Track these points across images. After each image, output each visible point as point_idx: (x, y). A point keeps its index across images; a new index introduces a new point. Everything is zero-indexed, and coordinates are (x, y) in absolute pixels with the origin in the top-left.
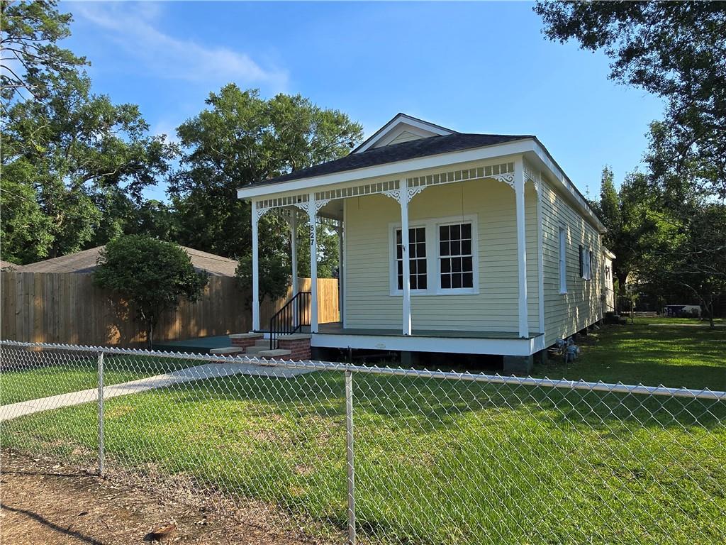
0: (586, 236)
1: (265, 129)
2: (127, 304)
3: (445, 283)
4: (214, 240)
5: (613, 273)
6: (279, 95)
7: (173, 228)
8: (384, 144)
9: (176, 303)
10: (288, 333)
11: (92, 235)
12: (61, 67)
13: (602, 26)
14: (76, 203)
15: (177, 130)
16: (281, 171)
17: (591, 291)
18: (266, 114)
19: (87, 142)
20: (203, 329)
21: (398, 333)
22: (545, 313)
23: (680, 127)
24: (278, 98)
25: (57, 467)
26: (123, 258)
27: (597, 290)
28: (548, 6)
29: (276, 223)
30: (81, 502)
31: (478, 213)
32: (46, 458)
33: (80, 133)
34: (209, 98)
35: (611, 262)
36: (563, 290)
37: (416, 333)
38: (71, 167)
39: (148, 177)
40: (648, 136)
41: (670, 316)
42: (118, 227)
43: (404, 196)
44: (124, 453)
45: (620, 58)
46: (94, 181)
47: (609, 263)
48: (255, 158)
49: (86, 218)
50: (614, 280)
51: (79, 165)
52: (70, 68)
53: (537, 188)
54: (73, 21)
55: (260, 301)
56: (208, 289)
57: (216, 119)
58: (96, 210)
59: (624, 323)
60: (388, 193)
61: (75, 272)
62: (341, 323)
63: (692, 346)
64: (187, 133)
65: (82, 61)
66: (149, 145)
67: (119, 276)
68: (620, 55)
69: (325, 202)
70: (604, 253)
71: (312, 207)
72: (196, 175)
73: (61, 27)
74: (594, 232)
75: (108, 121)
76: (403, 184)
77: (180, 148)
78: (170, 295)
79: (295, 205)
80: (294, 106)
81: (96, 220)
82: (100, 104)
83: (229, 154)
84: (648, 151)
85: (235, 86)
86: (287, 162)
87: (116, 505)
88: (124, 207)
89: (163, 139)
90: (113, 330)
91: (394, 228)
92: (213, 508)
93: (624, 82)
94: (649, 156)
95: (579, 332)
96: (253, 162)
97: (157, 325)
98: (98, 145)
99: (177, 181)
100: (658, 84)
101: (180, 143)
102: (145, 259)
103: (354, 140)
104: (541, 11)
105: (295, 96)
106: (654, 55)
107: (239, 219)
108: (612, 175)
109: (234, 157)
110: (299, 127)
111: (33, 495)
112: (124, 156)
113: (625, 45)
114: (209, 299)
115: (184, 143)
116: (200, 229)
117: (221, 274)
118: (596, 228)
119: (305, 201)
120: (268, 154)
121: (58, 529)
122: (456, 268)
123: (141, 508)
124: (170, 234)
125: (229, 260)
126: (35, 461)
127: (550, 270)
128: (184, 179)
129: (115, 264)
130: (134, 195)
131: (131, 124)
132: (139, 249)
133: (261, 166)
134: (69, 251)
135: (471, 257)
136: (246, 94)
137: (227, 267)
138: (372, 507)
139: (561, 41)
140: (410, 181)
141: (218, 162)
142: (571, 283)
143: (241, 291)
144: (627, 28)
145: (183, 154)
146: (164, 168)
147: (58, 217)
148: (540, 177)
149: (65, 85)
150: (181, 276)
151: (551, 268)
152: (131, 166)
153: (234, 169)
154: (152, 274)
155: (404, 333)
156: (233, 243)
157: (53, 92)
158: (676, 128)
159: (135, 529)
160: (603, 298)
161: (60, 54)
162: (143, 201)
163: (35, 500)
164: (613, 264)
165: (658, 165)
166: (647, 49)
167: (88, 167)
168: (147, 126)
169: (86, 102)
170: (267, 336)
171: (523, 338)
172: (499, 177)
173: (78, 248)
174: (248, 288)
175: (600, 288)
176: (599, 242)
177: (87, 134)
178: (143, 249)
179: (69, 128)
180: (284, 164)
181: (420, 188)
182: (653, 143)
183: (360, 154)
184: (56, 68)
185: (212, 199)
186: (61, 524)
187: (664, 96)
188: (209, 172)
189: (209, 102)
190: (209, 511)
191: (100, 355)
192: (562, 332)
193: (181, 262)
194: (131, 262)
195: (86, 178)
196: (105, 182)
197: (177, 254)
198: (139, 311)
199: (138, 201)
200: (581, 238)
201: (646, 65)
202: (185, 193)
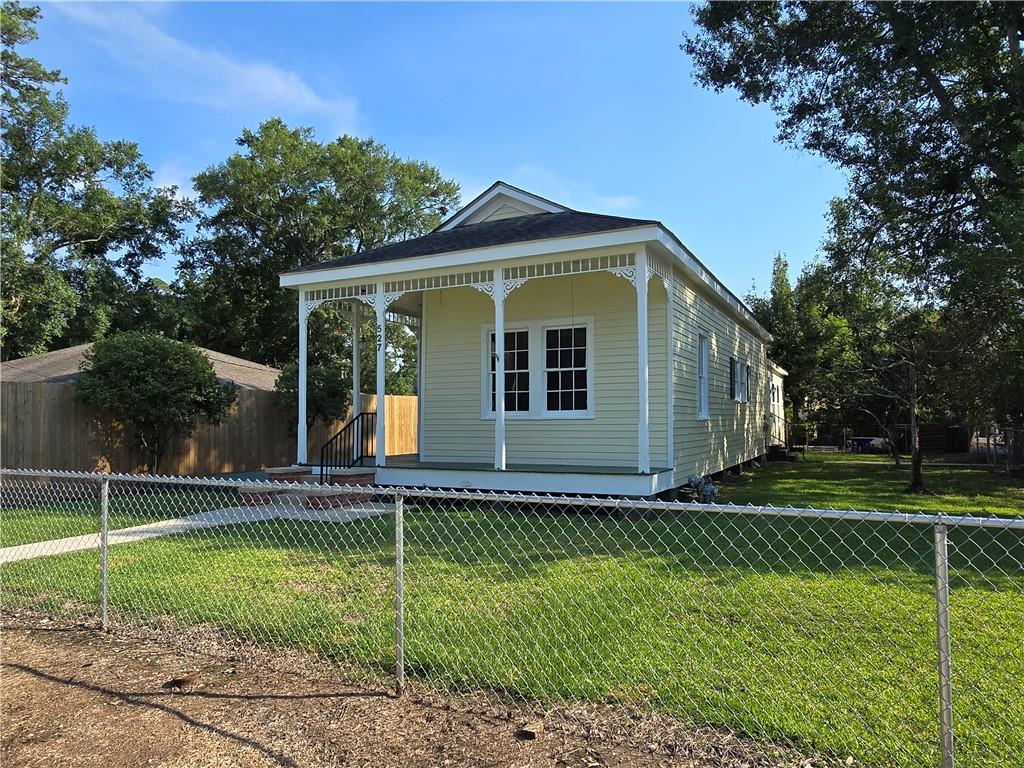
0: (742, 346)
1: (322, 185)
2: (121, 427)
3: (552, 404)
4: (245, 338)
5: (784, 395)
6: (342, 137)
7: (185, 320)
8: (477, 220)
9: (191, 426)
10: (344, 466)
11: (63, 329)
12: (22, 83)
13: (767, 73)
14: (41, 280)
15: (194, 180)
16: (344, 245)
17: (747, 417)
18: (323, 163)
19: (59, 193)
20: (229, 462)
21: (488, 468)
22: (674, 443)
23: (866, 207)
24: (342, 142)
25: (45, 621)
26: (117, 363)
27: (757, 417)
28: (700, 44)
29: (335, 316)
30: (82, 655)
31: (594, 315)
32: (29, 613)
33: (48, 180)
34: (243, 137)
35: (781, 380)
36: (704, 415)
37: (512, 468)
38: (33, 229)
39: (151, 246)
40: (828, 217)
41: (855, 451)
42: (102, 317)
43: (498, 290)
44: (130, 605)
45: (790, 115)
46: (69, 250)
47: (778, 382)
48: (307, 225)
49: (55, 304)
50: (786, 404)
51: (47, 226)
52: (35, 85)
53: (666, 285)
54: (41, 17)
55: (309, 425)
56: (236, 408)
57: (251, 167)
58: (70, 292)
59: (793, 459)
60: (479, 286)
61: (47, 381)
62: (418, 455)
63: (863, 487)
64: (209, 186)
65: (54, 77)
66: (152, 201)
67: (111, 388)
68: (789, 111)
69: (396, 295)
70: (770, 368)
71: (380, 302)
72: (221, 246)
73: (23, 26)
74: (754, 340)
75: (91, 165)
76: (498, 275)
77: (198, 207)
78: (183, 414)
79: (357, 297)
80: (363, 153)
81: (69, 306)
82: (83, 140)
83: (269, 217)
84: (827, 237)
85: (280, 122)
86: (353, 231)
87: (126, 656)
88: (113, 288)
89: (173, 193)
90: (100, 463)
91: (488, 332)
92: (244, 657)
93: (796, 147)
94: (829, 243)
95: (728, 470)
96: (304, 229)
97: (163, 457)
98: (77, 198)
99: (192, 253)
100: (838, 151)
101: (198, 199)
102: (149, 365)
103: (448, 204)
104: (691, 50)
105: (366, 139)
106: (834, 113)
107: (281, 309)
108: (786, 265)
109: (276, 221)
110: (369, 184)
111: (20, 649)
112: (114, 215)
113: (796, 100)
114: (238, 422)
115: (203, 199)
116: (224, 322)
117: (253, 387)
118: (757, 336)
119: (370, 293)
120: (326, 220)
121: (59, 680)
122: (567, 384)
123: (157, 659)
124: (181, 329)
125: (267, 368)
126: (15, 617)
127: (685, 389)
128: (203, 250)
129: (104, 370)
130: (129, 272)
131: (126, 170)
132: (141, 351)
133: (315, 237)
134: (29, 350)
135: (585, 371)
136: (295, 135)
137: (263, 378)
138: (426, 650)
139: (716, 90)
140: (507, 271)
141: (253, 229)
142: (716, 406)
143: (282, 411)
144: (799, 78)
145: (202, 215)
146: (173, 235)
147: (14, 300)
148: (672, 271)
149: (28, 110)
150: (199, 389)
151: (686, 386)
152: (124, 229)
153: (276, 239)
154: (158, 385)
155: (496, 467)
156: (272, 345)
157: (9, 120)
158: (861, 208)
159: (151, 678)
160: (766, 428)
161: (20, 65)
162: (143, 280)
163: (23, 655)
164: (785, 382)
165: (839, 255)
166: (823, 105)
167: (61, 229)
168: (150, 173)
169: (60, 135)
170: (316, 470)
171: (643, 474)
172: (617, 271)
173: (42, 346)
174: (292, 406)
175: (763, 413)
176: (763, 354)
177: (59, 182)
178: (146, 351)
179: (33, 172)
180: (349, 234)
181: (519, 282)
182: (832, 226)
183: (445, 233)
184: (15, 85)
185: (244, 281)
186: (60, 675)
187: (845, 168)
188: (239, 241)
189: (241, 142)
190: (239, 660)
191: (105, 483)
192: (701, 467)
193: (200, 370)
194: (130, 369)
195: (57, 245)
196: (86, 252)
197: (193, 359)
198: (138, 436)
199: (135, 281)
200: (733, 349)
201: (823, 125)
202: (203, 271)
